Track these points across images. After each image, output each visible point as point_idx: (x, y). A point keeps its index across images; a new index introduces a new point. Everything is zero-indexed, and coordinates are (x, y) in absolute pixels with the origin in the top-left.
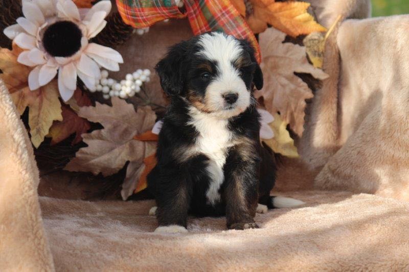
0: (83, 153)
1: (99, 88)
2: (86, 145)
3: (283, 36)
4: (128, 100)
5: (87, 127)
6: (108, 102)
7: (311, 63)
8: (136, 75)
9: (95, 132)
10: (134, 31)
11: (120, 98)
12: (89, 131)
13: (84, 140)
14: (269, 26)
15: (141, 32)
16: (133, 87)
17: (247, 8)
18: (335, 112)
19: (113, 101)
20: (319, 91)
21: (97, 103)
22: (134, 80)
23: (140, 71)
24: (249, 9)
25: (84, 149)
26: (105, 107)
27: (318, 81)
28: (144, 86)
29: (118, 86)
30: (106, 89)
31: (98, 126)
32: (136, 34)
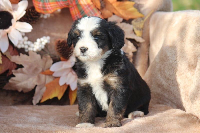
0: (13, 80)
1: (23, 46)
2: (14, 76)
3: (121, 20)
4: (38, 52)
5: (16, 67)
6: (27, 54)
7: (135, 33)
8: (42, 39)
9: (19, 69)
10: (42, 16)
11: (33, 51)
12: (16, 69)
13: (14, 74)
14: (114, 14)
15: (45, 17)
16: (40, 46)
17: (101, 4)
18: (147, 59)
19: (29, 53)
20: (139, 48)
21: (21, 54)
22: (41, 42)
23: (44, 37)
24: (103, 5)
25: (13, 78)
26: (25, 56)
27: (138, 43)
28: (46, 45)
29: (32, 45)
30: (26, 47)
31: (21, 66)
32: (43, 18)
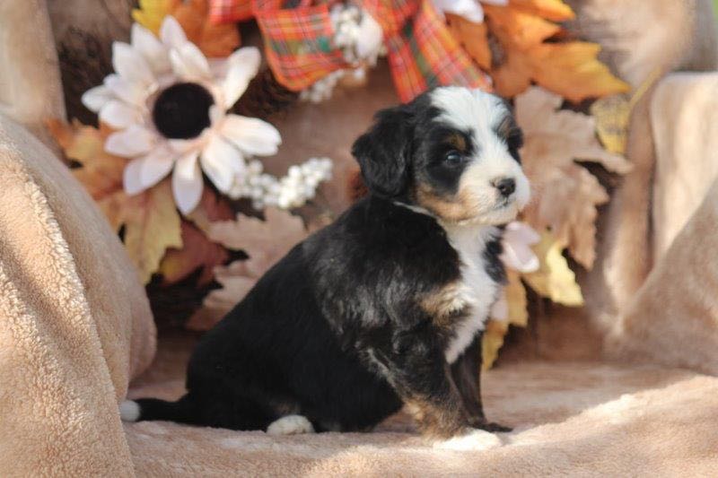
0: (215, 300)
1: (246, 192)
2: (219, 286)
3: (558, 101)
4: (294, 211)
5: (224, 256)
6: (260, 216)
7: (602, 145)
8: (306, 169)
9: (236, 265)
10: (304, 96)
11: (278, 208)
12: (227, 263)
13: (220, 279)
14: (534, 83)
15: (316, 98)
16: (302, 190)
17: (493, 53)
18: (644, 226)
19: (268, 214)
20: (618, 193)
21: (241, 217)
22: (303, 178)
23: (314, 163)
24: (498, 56)
25: (217, 294)
26: (254, 222)
27: (614, 175)
28: (321, 188)
29: (275, 188)
30: (257, 193)
31: (241, 255)
32: (308, 103)
